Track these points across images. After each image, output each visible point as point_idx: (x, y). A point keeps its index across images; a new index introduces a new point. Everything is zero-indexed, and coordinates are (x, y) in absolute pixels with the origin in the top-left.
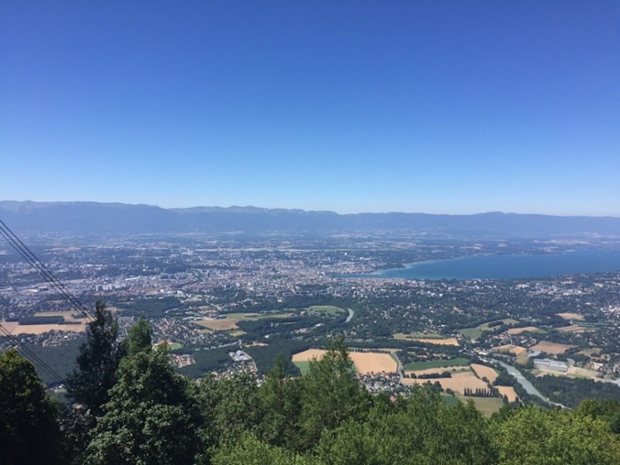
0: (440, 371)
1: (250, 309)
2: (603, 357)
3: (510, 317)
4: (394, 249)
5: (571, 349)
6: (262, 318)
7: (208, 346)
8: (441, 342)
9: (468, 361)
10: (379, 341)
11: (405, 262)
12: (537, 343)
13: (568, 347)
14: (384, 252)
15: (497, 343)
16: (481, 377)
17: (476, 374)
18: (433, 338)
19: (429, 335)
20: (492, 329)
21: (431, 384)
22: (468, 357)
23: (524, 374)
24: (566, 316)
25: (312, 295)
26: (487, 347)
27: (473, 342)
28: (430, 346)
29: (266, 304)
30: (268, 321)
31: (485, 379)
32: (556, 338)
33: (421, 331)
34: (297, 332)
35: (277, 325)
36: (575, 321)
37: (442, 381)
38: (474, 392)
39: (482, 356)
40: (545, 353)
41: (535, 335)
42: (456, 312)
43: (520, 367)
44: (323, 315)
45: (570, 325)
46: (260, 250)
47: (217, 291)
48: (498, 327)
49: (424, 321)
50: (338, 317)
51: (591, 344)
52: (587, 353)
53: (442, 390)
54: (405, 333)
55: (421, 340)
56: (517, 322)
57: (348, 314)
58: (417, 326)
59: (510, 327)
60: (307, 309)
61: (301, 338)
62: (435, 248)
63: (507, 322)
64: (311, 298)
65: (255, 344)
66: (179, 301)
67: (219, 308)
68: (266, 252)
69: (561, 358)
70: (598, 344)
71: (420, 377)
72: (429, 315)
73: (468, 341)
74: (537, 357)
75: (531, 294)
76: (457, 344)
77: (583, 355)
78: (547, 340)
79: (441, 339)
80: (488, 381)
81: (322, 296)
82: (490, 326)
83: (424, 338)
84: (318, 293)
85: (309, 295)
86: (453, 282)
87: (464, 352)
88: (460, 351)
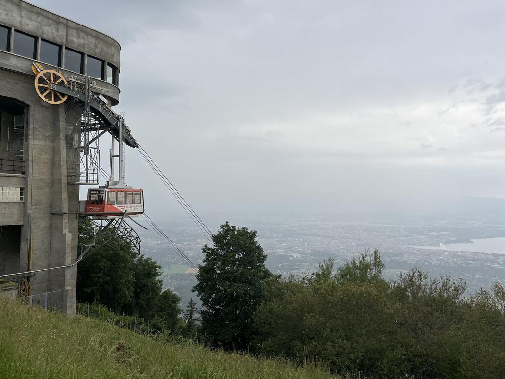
4: (462, 227)
11: (473, 238)
47: (316, 253)
66: (288, 258)
81: (399, 262)
84: (395, 260)
85: (387, 261)
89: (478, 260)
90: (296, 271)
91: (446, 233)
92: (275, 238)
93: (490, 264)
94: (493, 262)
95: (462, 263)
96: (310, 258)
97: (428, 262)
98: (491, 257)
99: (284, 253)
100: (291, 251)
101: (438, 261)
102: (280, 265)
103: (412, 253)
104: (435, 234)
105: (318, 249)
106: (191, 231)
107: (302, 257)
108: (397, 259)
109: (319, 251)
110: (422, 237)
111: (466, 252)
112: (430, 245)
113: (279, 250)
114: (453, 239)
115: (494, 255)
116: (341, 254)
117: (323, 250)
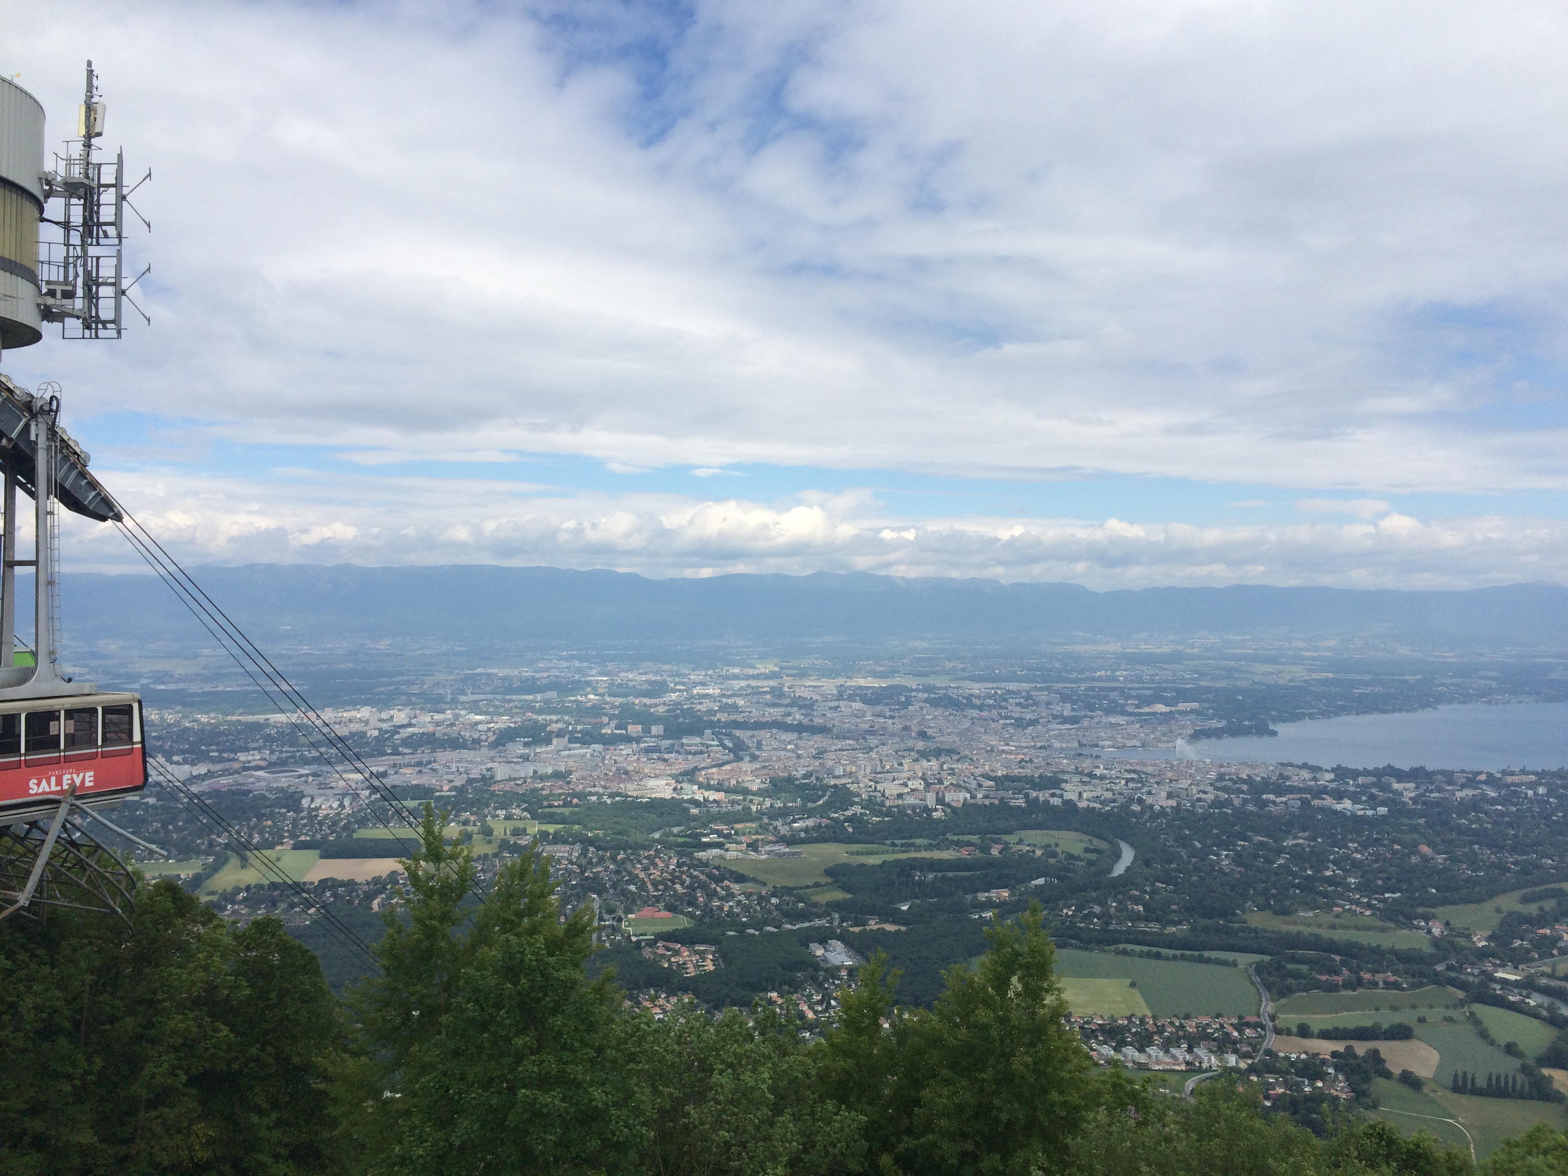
0: (1383, 1021)
4: (1244, 684)
6: (890, 857)
7: (759, 925)
8: (1384, 940)
9: (1461, 994)
10: (1205, 930)
11: (1274, 720)
14: (1217, 690)
15: (1548, 948)
16: (1501, 1042)
17: (1484, 1035)
18: (1357, 930)
19: (1346, 921)
20: (1532, 909)
21: (1355, 1056)
26: (1516, 959)
27: (1479, 942)
28: (1350, 951)
29: (899, 825)
30: (906, 869)
31: (1512, 1049)
33: (1328, 908)
34: (982, 896)
35: (931, 876)
37: (1385, 1048)
38: (1481, 1082)
39: (1504, 982)
42: (1426, 859)
44: (1054, 855)
46: (885, 684)
47: (779, 788)
48: (1549, 905)
50: (1091, 863)
53: (1388, 1075)
54: (1277, 913)
55: (1324, 934)
57: (1119, 856)
58: (1315, 895)
60: (1011, 839)
62: (1363, 682)
64: (1019, 809)
65: (873, 925)
66: (687, 810)
71: (1325, 1035)
72: (1349, 865)
73: (1462, 941)
76: (1429, 949)
79: (1384, 930)
80: (1521, 1056)
82: (1525, 900)
83: (1333, 927)
84: (1037, 798)
85: (1014, 803)
86: (1416, 775)
87: (1450, 968)
88: (1440, 968)
89: (1291, 790)
90: (713, 851)
91: (1195, 705)
93: (1328, 801)
94: (1339, 796)
95: (1245, 802)
96: (760, 804)
97: (1140, 801)
98: (1330, 781)
99: (668, 794)
100: (692, 782)
101: (1170, 796)
102: (656, 837)
103: (1091, 775)
104: (1160, 708)
105: (785, 775)
107: (734, 804)
108: (1042, 796)
109: (791, 780)
110: (1121, 721)
111: (1256, 767)
112: (1144, 747)
114: (1215, 724)
115: (1339, 772)
116: (862, 787)
117: (805, 776)
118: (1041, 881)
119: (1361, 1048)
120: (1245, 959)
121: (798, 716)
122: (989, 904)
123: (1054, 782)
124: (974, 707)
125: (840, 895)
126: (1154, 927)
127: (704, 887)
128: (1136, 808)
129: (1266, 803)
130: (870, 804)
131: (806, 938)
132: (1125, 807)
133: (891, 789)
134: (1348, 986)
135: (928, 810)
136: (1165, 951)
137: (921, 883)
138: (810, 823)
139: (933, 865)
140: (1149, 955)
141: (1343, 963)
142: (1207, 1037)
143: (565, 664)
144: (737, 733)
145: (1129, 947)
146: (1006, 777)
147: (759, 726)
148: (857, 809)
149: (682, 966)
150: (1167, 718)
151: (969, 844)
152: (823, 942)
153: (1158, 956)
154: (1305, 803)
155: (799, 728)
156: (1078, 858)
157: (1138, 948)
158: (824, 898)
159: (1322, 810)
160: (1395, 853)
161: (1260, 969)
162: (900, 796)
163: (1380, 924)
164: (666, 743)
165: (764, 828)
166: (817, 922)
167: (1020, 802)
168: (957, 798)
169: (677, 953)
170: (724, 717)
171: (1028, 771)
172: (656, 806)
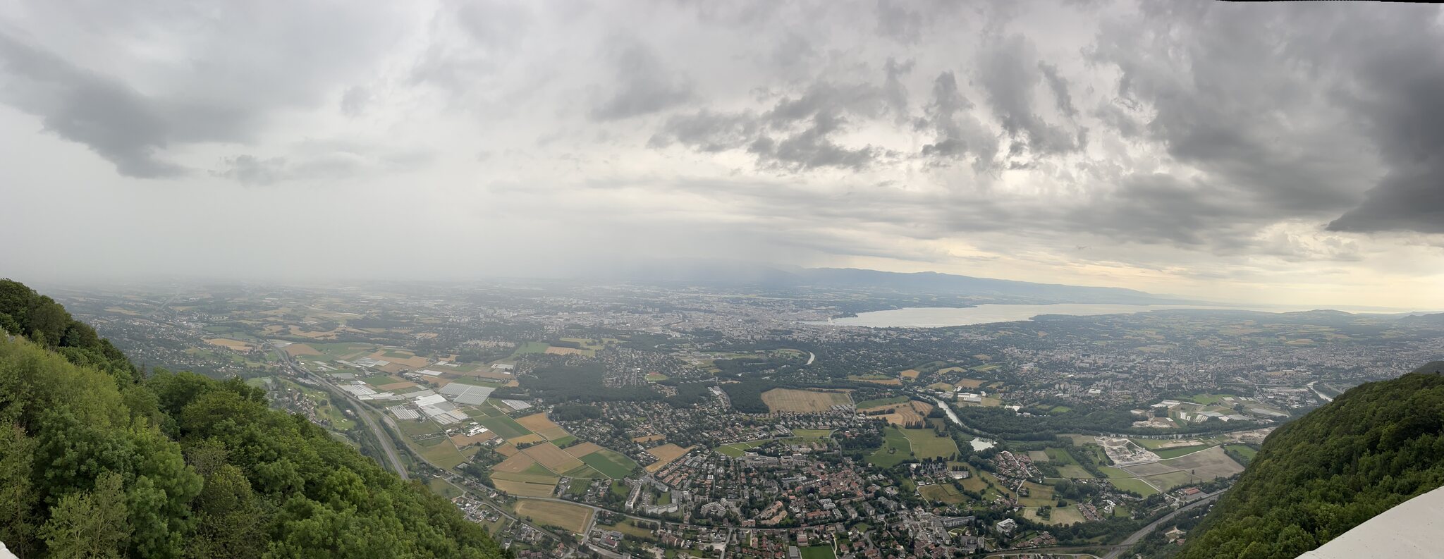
0: (887, 408)
1: (724, 349)
2: (1004, 389)
3: (939, 360)
5: (984, 383)
6: (736, 357)
7: (691, 380)
8: (888, 383)
10: (836, 382)
11: (856, 311)
12: (960, 380)
13: (980, 382)
14: (836, 299)
15: (930, 381)
16: (919, 411)
17: (914, 409)
18: (880, 379)
19: (877, 377)
20: (927, 370)
21: (879, 420)
22: (909, 395)
23: (951, 407)
24: (981, 356)
25: (780, 339)
26: (923, 386)
27: (913, 381)
28: (878, 386)
29: (738, 346)
30: (741, 361)
31: (921, 413)
32: (972, 376)
33: (871, 373)
34: (766, 372)
35: (749, 364)
36: (986, 360)
37: (888, 416)
38: (914, 424)
39: (919, 393)
40: (966, 388)
41: (959, 374)
42: (899, 356)
43: (947, 401)
44: (789, 357)
45: (982, 364)
46: (734, 296)
47: (698, 332)
48: (931, 368)
49: (874, 364)
50: (801, 360)
51: (996, 378)
52: (994, 386)
53: (888, 425)
54: (857, 375)
55: (871, 381)
56: (946, 364)
57: (809, 357)
58: (868, 368)
59: (941, 368)
60: (775, 351)
61: (768, 378)
62: (884, 301)
63: (938, 363)
64: (778, 341)
65: (729, 381)
66: (667, 338)
67: (699, 347)
68: (740, 299)
69: (977, 391)
70: (1001, 378)
71: (871, 414)
72: (878, 358)
73: (908, 381)
74: (960, 392)
75: (956, 340)
76: (900, 384)
77: (991, 388)
78: (966, 377)
79: (888, 379)
80: (924, 415)
81: (787, 341)
82: (925, 367)
83: (873, 379)
84: (784, 337)
85: (777, 339)
86: (897, 329)
87: (905, 390)
88: (903, 390)
89: (862, 335)
90: (675, 353)
91: (834, 307)
92: (651, 313)
93: (873, 339)
94: (876, 336)
95: (848, 339)
96: (691, 337)
97: (817, 339)
98: (873, 331)
99: (661, 332)
100: (669, 328)
101: (826, 337)
102: (656, 347)
103: (802, 330)
104: (824, 308)
105: (700, 327)
106: (551, 302)
107: (682, 336)
108: (786, 337)
109: (702, 329)
110: (811, 311)
111: (852, 327)
112: (818, 320)
113: (655, 328)
114: (840, 313)
115: (876, 329)
116: (726, 332)
117: (706, 328)
118: (785, 366)
119: (881, 417)
120: (848, 391)
121: (704, 307)
122: (768, 375)
123: (790, 332)
124: (764, 306)
125: (718, 371)
126: (820, 381)
127: (672, 365)
128: (815, 341)
129: (854, 339)
130: (729, 339)
131: (706, 386)
132: (812, 340)
133: (736, 333)
134: (877, 398)
135: (748, 341)
136: (824, 390)
137: (745, 367)
138: (708, 344)
139: (750, 361)
140: (819, 391)
141: (876, 390)
142: (836, 417)
143: (626, 286)
144: (684, 312)
145: (813, 388)
146: (775, 330)
147: (691, 310)
148: (724, 340)
149: (665, 393)
150: (826, 311)
151: (762, 353)
152: (713, 387)
153: (822, 391)
154: (866, 338)
155: (705, 311)
156: (797, 358)
157: (815, 389)
158: (712, 372)
159: (871, 341)
160: (891, 354)
161: (853, 394)
162: (739, 336)
163: (886, 377)
164: (659, 315)
165: (693, 346)
166: (710, 380)
167: (778, 339)
168: (757, 337)
169: (663, 388)
170: (680, 306)
171: (780, 328)
172: (657, 335)
